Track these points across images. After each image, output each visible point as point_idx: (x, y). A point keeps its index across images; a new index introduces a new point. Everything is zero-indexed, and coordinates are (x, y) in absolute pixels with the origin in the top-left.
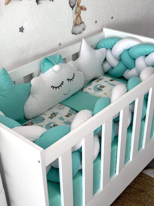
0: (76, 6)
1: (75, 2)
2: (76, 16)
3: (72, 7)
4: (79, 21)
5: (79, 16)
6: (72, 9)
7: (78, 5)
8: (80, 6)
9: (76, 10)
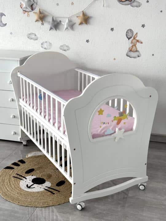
0: (132, 38)
1: (131, 35)
2: (132, 45)
3: (129, 39)
4: (134, 48)
5: (135, 45)
6: (129, 40)
7: (134, 38)
8: (136, 40)
9: (132, 41)
